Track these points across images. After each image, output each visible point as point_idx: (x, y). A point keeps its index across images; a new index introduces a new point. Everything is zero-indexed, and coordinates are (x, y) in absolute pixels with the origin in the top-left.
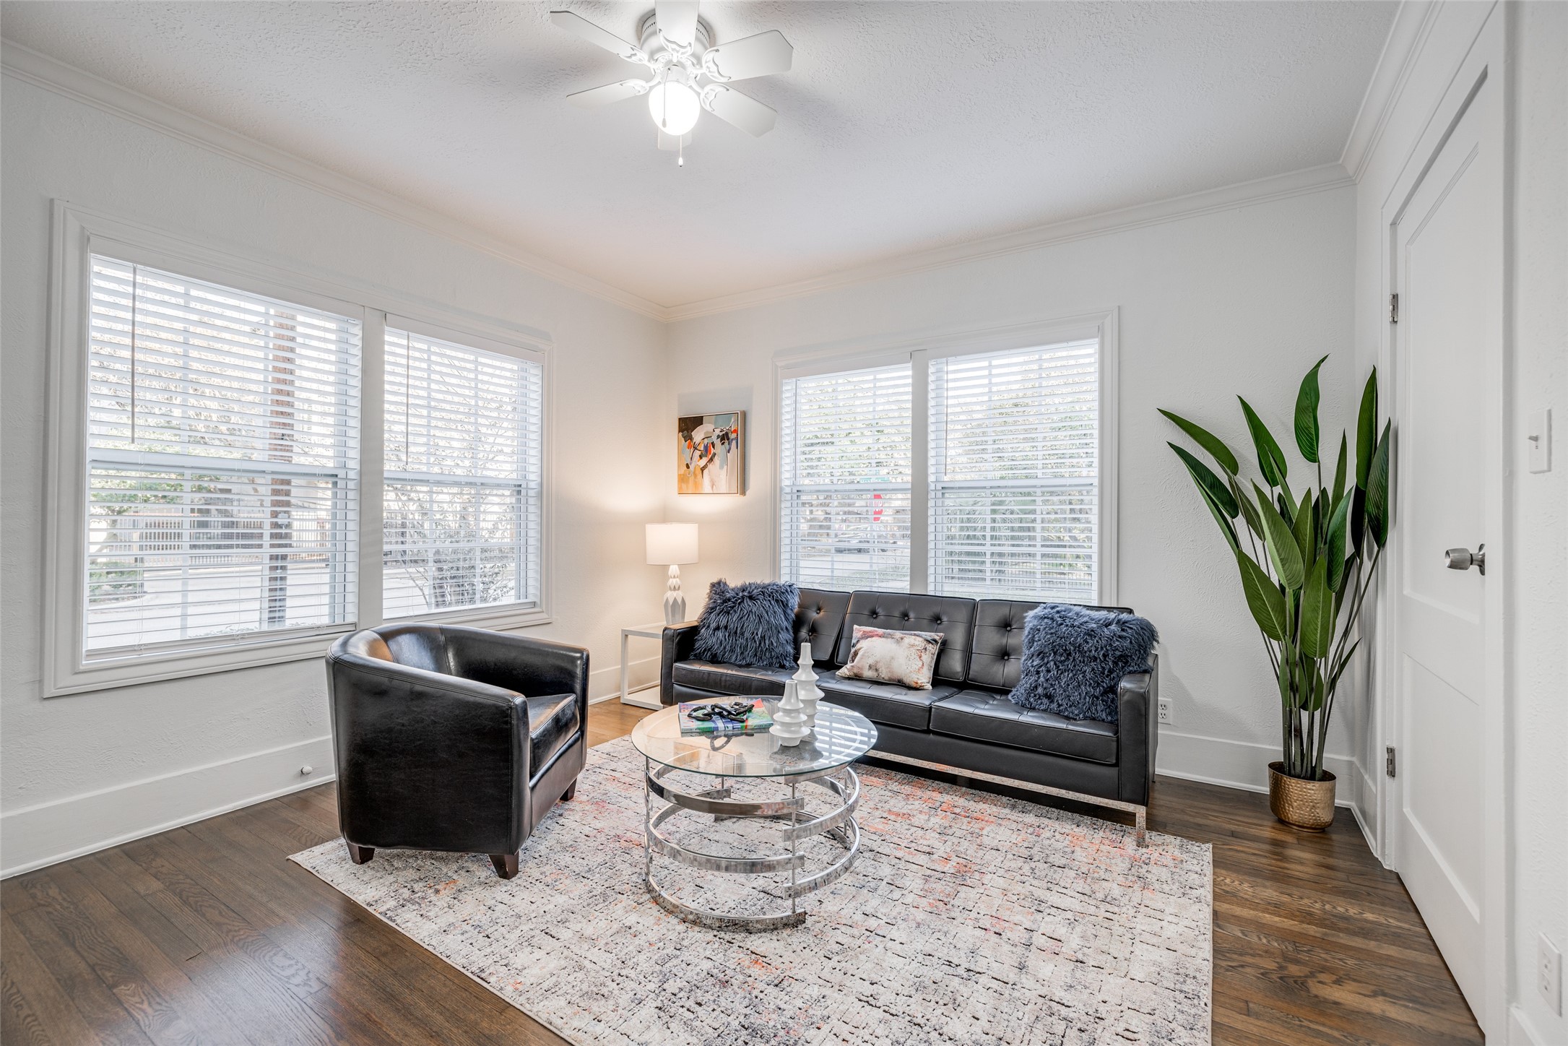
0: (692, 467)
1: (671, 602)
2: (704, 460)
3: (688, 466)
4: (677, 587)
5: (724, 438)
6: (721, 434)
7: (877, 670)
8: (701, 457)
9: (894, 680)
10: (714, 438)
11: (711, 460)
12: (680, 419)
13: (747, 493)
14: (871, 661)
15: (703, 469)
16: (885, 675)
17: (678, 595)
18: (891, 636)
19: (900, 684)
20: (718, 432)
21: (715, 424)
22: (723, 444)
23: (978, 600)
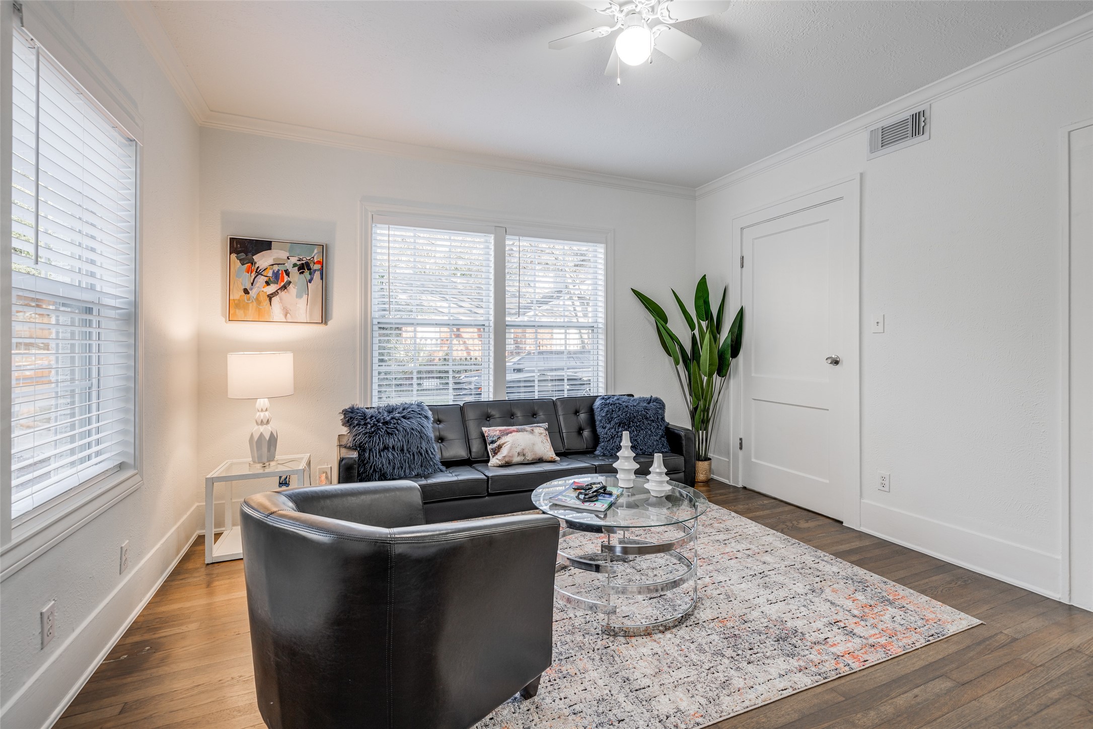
0: (253, 293)
1: (256, 437)
2: (272, 288)
3: (246, 291)
4: (265, 421)
5: (303, 267)
6: (299, 263)
7: (524, 455)
8: (268, 283)
9: (536, 459)
10: (289, 266)
11: (284, 287)
12: (232, 240)
13: (329, 323)
14: (518, 450)
15: (270, 297)
16: (530, 457)
17: (266, 430)
18: (524, 430)
19: (540, 461)
20: (294, 260)
21: (290, 251)
22: (302, 273)
23: (554, 399)
